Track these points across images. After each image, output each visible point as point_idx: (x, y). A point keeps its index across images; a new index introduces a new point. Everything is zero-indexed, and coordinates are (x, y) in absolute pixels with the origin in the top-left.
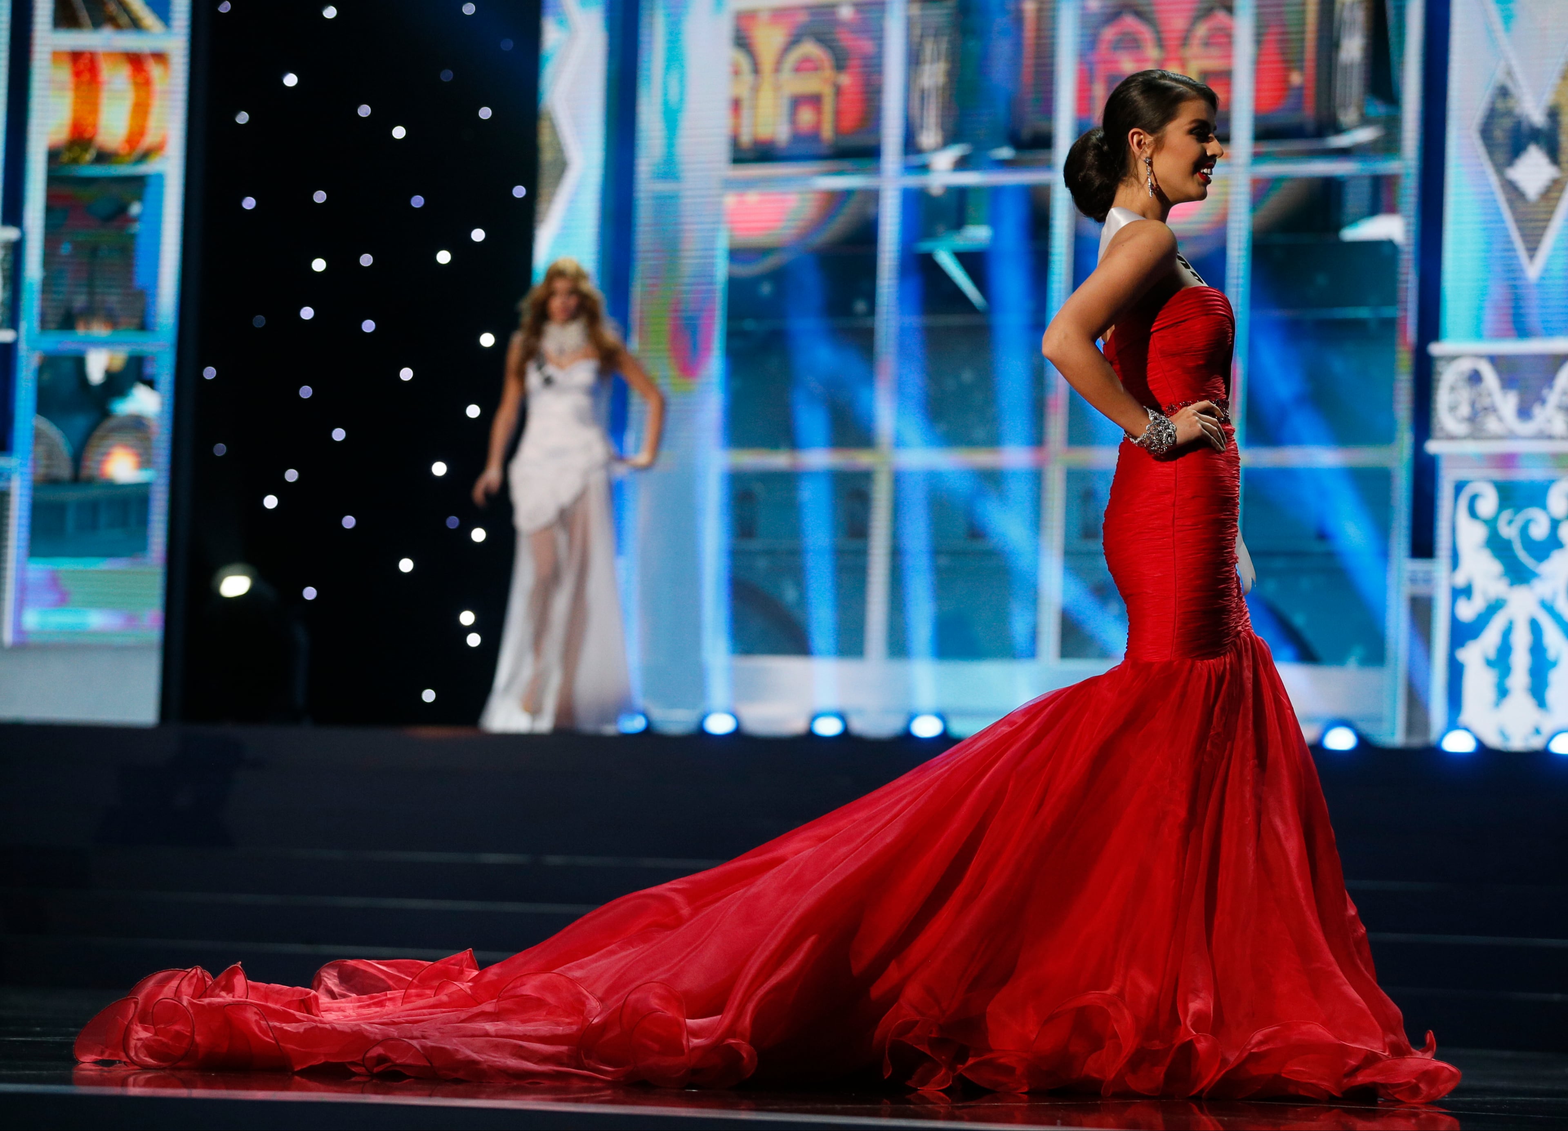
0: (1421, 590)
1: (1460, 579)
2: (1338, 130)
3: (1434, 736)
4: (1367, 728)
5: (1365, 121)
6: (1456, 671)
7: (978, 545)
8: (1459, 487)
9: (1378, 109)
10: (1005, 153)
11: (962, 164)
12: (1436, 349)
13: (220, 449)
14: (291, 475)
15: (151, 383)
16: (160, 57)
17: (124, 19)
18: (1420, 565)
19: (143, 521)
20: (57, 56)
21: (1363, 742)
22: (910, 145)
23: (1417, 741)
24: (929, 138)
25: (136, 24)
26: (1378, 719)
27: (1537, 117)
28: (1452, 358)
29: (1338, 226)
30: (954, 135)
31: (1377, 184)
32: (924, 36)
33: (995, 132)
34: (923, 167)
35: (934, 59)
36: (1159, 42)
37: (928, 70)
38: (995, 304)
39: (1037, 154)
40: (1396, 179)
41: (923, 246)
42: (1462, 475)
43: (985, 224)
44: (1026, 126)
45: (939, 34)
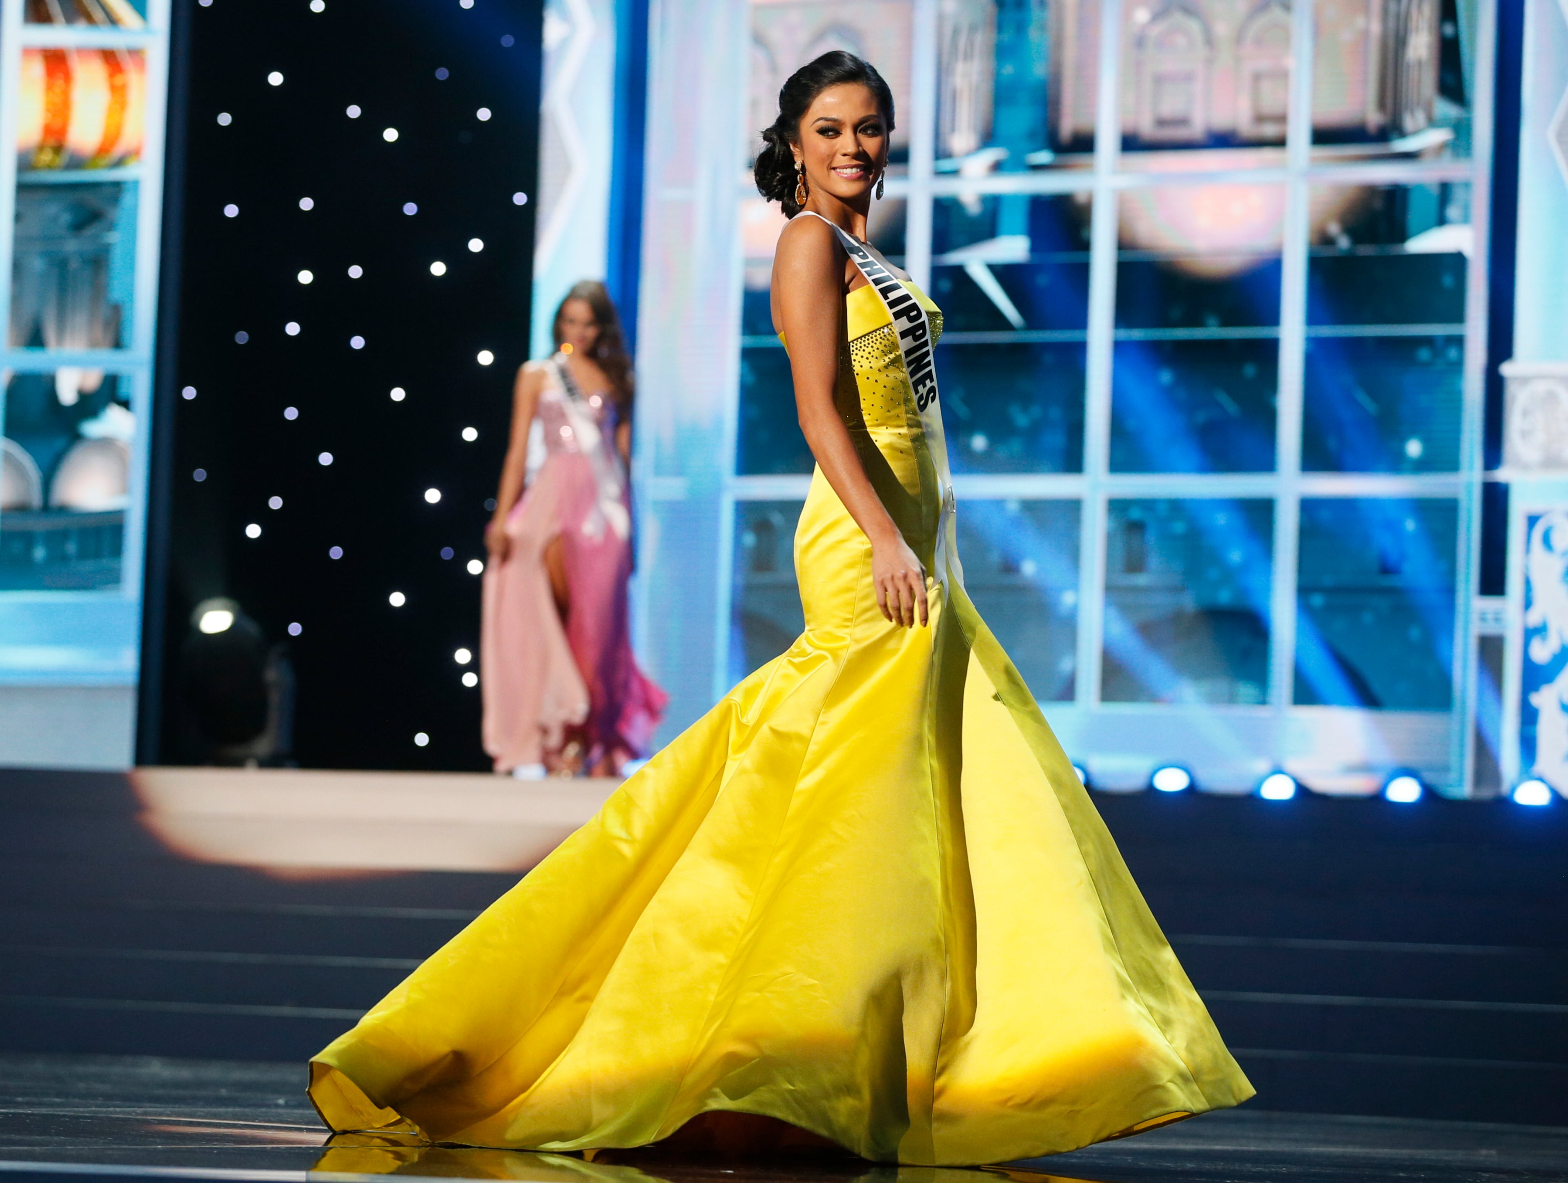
0: (1491, 629)
1: (1534, 618)
2: (1402, 134)
3: (1505, 788)
4: (1431, 778)
5: (1432, 123)
6: (1528, 715)
7: (1007, 580)
8: (1532, 520)
9: (1445, 109)
10: (1044, 157)
11: (997, 167)
12: (1507, 369)
13: (200, 475)
14: (276, 503)
15: (126, 404)
16: (136, 54)
17: (98, 14)
18: (1491, 604)
19: (117, 549)
20: (28, 52)
21: (1429, 793)
22: (940, 153)
23: (1486, 793)
24: (962, 141)
25: (112, 20)
26: (1445, 770)
28: (1525, 380)
29: (1403, 237)
30: (988, 139)
31: (1445, 191)
32: (956, 32)
33: (1032, 135)
34: (955, 173)
35: (968, 57)
36: (1210, 41)
37: (960, 67)
38: (1032, 320)
39: (1080, 159)
40: (1467, 185)
41: (953, 258)
42: (1535, 507)
43: (1020, 234)
44: (1067, 126)
45: (973, 28)
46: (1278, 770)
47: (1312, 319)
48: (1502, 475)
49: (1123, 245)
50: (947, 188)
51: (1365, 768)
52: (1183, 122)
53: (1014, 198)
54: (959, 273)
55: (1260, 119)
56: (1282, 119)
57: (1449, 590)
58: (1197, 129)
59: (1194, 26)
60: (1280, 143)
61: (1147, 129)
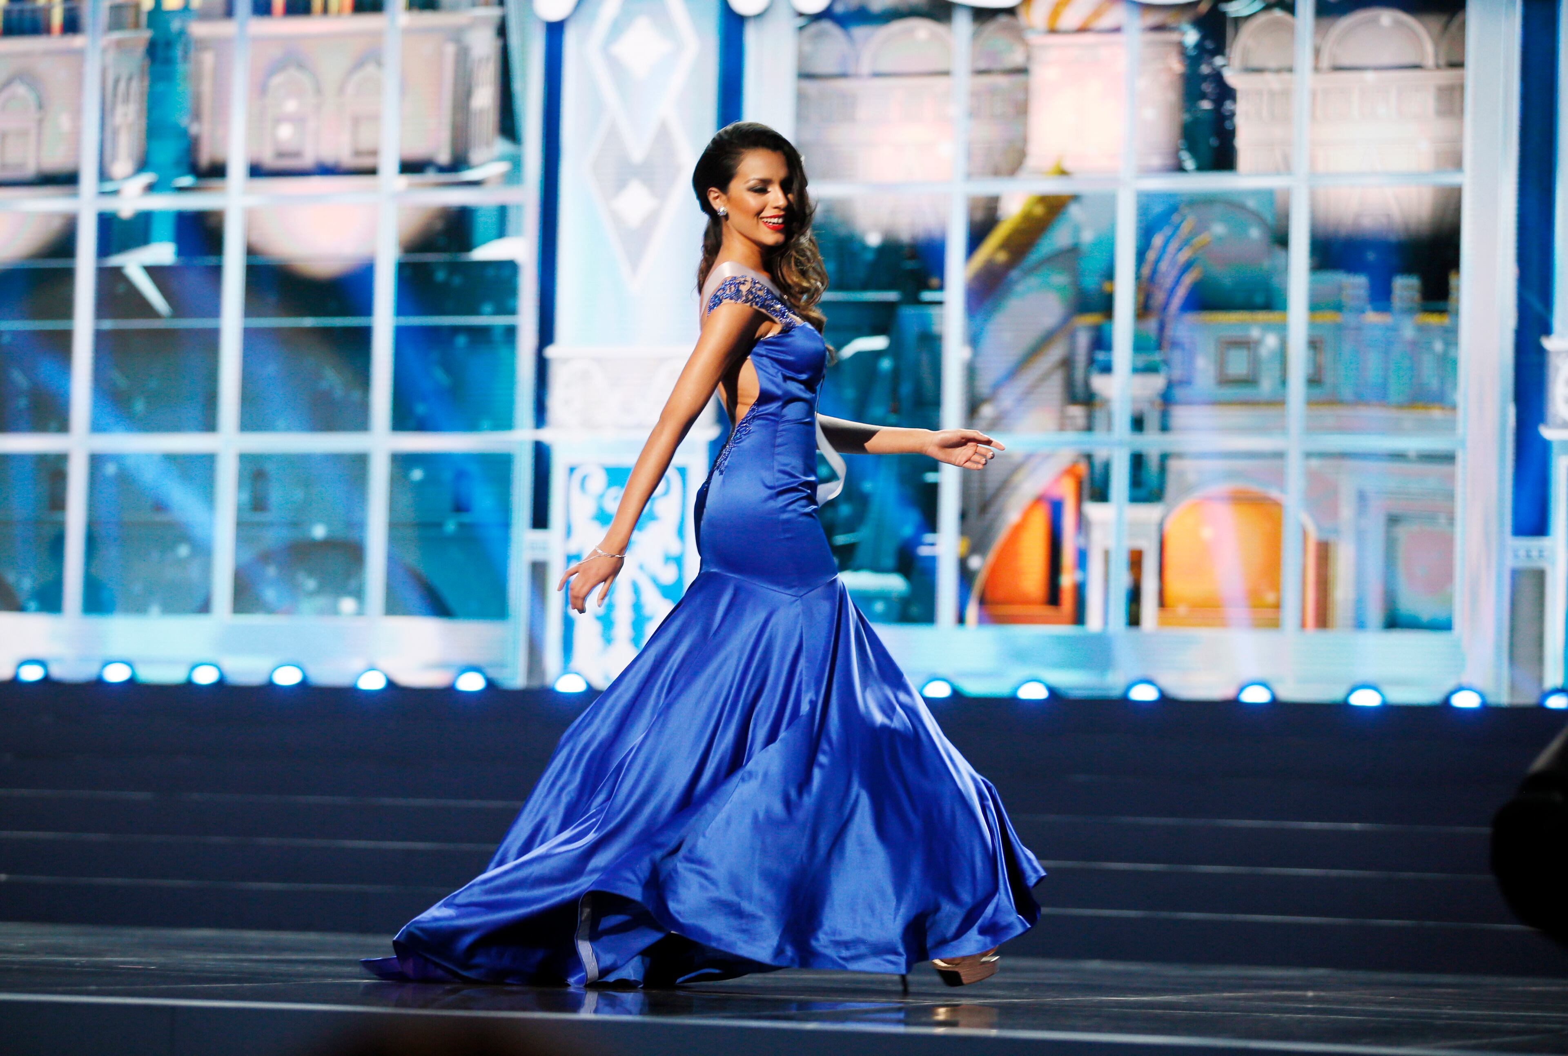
0: (539, 556)
1: (573, 546)
2: (470, 166)
3: (549, 679)
4: (494, 674)
5: (494, 157)
6: (568, 625)
7: (160, 518)
8: (572, 469)
9: (502, 146)
10: (187, 181)
11: (150, 188)
12: (550, 352)
18: (539, 535)
21: (491, 684)
22: (103, 175)
23: (535, 684)
24: (121, 166)
26: (501, 665)
27: (637, 154)
28: (566, 360)
29: (468, 247)
30: (142, 166)
31: (502, 211)
32: (117, 81)
33: (178, 163)
34: (115, 193)
35: (126, 100)
36: (319, 91)
37: (120, 110)
38: (178, 308)
39: (214, 183)
40: (519, 207)
41: (115, 261)
42: (573, 460)
43: (169, 241)
44: (205, 158)
45: (130, 79)
46: (372, 668)
47: (400, 311)
48: (545, 435)
49: (251, 251)
50: (109, 205)
51: (442, 665)
52: (297, 154)
53: (163, 213)
54: (117, 273)
55: (357, 153)
56: (374, 153)
57: (506, 525)
58: (308, 160)
59: (304, 79)
60: (372, 171)
61: (269, 160)
